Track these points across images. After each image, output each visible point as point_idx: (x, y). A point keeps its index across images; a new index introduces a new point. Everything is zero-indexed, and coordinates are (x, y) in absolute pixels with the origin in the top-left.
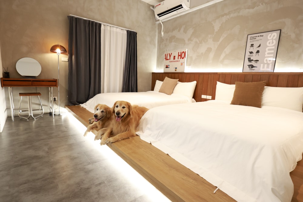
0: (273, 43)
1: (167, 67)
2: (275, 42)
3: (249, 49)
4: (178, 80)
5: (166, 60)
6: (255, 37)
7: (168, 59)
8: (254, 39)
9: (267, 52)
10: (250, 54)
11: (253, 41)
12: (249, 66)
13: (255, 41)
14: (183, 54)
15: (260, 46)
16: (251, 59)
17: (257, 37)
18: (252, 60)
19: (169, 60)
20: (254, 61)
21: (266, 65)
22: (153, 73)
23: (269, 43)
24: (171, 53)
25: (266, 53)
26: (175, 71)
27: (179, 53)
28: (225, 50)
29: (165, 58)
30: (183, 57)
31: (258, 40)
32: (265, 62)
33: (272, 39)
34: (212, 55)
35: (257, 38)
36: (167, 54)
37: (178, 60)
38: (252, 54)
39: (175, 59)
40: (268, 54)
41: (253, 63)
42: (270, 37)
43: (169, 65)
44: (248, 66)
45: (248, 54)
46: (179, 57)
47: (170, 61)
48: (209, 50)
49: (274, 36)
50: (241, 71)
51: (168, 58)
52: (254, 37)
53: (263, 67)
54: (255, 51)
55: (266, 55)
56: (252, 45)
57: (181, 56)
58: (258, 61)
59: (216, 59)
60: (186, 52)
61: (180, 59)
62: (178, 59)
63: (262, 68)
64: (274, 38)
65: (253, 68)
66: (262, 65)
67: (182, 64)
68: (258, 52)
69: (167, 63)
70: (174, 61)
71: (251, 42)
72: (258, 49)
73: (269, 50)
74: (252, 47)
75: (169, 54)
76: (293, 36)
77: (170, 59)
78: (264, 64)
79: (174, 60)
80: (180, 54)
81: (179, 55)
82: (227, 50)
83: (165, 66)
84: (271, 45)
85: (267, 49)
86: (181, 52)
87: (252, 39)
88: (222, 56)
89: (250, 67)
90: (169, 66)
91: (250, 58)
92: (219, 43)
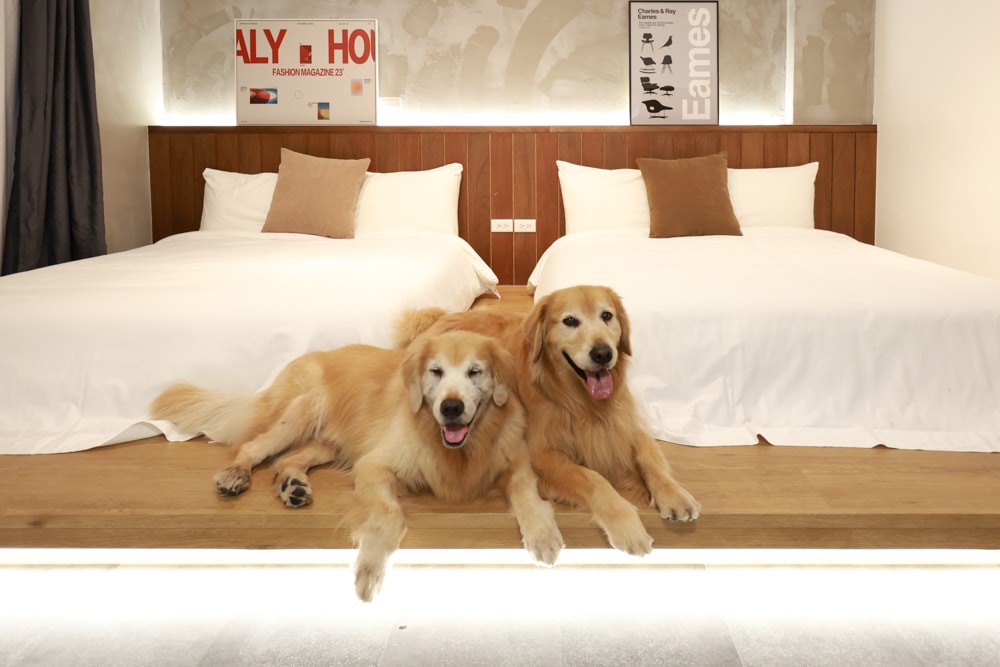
0: (703, 37)
1: (258, 98)
2: (710, 36)
3: (640, 50)
4: (367, 162)
5: (246, 61)
6: (653, 11)
7: (258, 55)
8: (651, 17)
9: (693, 63)
10: (644, 66)
11: (649, 24)
12: (648, 104)
13: (654, 24)
14: (359, 41)
15: (669, 43)
16: (652, 82)
17: (657, 12)
18: (655, 86)
19: (270, 65)
20: (662, 89)
21: (695, 103)
22: (154, 131)
23: (695, 37)
24: (283, 33)
25: (691, 66)
26: (320, 117)
27: (331, 33)
28: (555, 42)
29: (242, 53)
30: (359, 51)
31: (662, 24)
32: (693, 94)
33: (701, 25)
34: (500, 58)
35: (661, 17)
36: (253, 33)
37: (329, 66)
38: (650, 67)
39: (310, 62)
40: (698, 68)
41: (658, 96)
42: (694, 17)
43: (275, 91)
44: (645, 106)
45: (638, 64)
46: (338, 54)
47: (276, 66)
48: (486, 37)
49: (704, 17)
50: (626, 123)
51: (263, 49)
52: (648, 12)
53: (690, 111)
54: (658, 59)
55: (693, 73)
56: (648, 37)
57: (347, 46)
58: (671, 89)
59: (521, 76)
60: (373, 33)
61: (345, 61)
62: (331, 60)
63: (687, 111)
64: (706, 22)
65: (661, 113)
66: (685, 103)
67: (357, 88)
68: (668, 60)
69: (260, 76)
70: (305, 73)
71: (642, 25)
72: (667, 51)
73: (697, 57)
74: (648, 42)
75: (268, 33)
76: (746, 24)
77: (275, 60)
78: (691, 100)
79: (307, 66)
80: (338, 39)
81: (332, 46)
82: (562, 44)
83: (248, 95)
84: (699, 42)
85: (692, 53)
86: (345, 32)
87: (644, 17)
88: (545, 65)
89: (652, 108)
90: (272, 96)
91: (647, 79)
92: (526, 13)
